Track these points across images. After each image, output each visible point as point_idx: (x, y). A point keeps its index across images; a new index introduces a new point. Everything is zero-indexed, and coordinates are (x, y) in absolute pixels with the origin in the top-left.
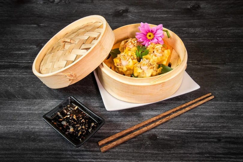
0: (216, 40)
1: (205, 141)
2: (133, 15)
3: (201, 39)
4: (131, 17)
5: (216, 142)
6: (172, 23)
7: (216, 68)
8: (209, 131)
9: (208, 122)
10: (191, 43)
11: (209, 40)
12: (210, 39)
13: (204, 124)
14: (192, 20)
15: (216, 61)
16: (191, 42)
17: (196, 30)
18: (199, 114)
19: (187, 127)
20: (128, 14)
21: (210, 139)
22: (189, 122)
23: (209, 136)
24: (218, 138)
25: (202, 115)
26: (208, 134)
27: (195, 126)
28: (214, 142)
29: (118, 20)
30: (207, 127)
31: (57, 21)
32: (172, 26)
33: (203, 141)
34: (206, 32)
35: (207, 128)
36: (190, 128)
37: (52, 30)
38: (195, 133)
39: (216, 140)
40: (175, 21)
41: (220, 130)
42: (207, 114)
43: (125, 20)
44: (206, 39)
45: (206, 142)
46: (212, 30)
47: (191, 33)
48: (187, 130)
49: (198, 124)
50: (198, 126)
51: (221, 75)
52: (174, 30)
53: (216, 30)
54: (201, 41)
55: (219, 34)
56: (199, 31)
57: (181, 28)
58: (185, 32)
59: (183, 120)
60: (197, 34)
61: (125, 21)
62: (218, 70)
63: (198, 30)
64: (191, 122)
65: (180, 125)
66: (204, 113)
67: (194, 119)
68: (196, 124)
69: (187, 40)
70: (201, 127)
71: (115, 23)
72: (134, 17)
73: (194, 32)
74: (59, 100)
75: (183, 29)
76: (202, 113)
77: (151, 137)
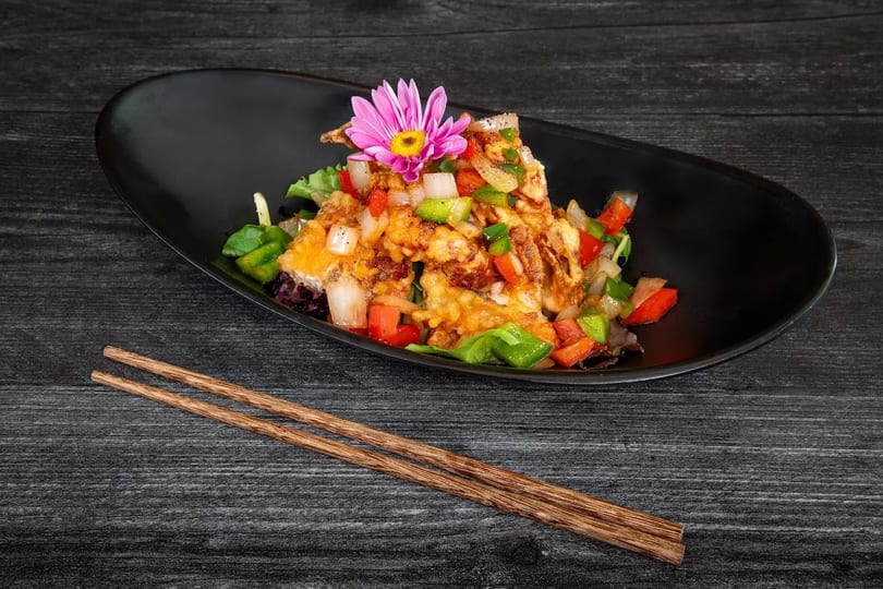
0: (852, 115)
1: (774, 572)
3: (776, 111)
4: (436, 13)
5: (829, 577)
6: (640, 37)
8: (794, 525)
9: (793, 487)
10: (725, 132)
11: (818, 115)
12: (820, 110)
13: (770, 496)
14: (737, 25)
15: (848, 210)
17: (753, 70)
18: (747, 449)
19: (690, 510)
21: (797, 561)
22: (700, 486)
24: (836, 558)
25: (766, 456)
26: (789, 542)
27: (726, 502)
28: (819, 576)
29: (375, 24)
30: (786, 508)
31: (71, 29)
32: (638, 50)
33: (764, 572)
34: (806, 78)
35: (786, 513)
36: (701, 514)
37: (46, 69)
38: (726, 535)
39: (825, 568)
40: (653, 28)
41: (850, 523)
42: (790, 452)
43: (408, 24)
44: (801, 111)
45: (776, 574)
46: (834, 71)
47: (730, 86)
48: (687, 520)
49: (742, 493)
50: (742, 501)
51: (864, 276)
52: (647, 68)
53: (855, 71)
54: (776, 119)
55: (867, 89)
56: (771, 77)
57: (681, 63)
58: (701, 80)
59: (670, 476)
60: (760, 91)
61: (405, 29)
62: (853, 251)
63: (763, 69)
64: (708, 484)
65: (655, 497)
66: (775, 445)
67: (725, 473)
68: (733, 495)
69: (706, 117)
70: (756, 506)
71: (357, 39)
72: (451, 12)
73: (746, 80)
74: (74, 388)
75: (692, 66)
76: (765, 446)
77: (516, 549)
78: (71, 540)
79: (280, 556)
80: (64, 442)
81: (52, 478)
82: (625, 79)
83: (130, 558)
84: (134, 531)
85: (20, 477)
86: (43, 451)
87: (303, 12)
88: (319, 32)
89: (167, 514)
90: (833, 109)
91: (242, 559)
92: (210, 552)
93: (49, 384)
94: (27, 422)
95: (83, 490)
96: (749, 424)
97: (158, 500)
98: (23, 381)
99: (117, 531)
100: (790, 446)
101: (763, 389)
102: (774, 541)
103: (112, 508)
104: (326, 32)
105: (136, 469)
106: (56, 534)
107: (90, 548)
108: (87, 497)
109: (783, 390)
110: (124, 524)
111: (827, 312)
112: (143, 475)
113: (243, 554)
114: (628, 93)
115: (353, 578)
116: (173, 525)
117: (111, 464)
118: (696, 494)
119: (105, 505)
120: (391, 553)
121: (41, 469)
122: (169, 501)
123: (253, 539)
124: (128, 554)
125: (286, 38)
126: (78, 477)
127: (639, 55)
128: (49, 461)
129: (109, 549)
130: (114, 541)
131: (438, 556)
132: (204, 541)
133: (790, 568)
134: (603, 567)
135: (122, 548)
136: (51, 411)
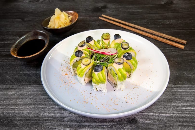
0: (191, 30)
1: (189, 125)
2: (112, 10)
3: (176, 29)
4: (109, 12)
6: (148, 16)
7: (193, 54)
8: (192, 114)
9: (190, 106)
12: (184, 29)
13: (186, 108)
14: (166, 14)
16: (167, 32)
17: (170, 22)
18: (179, 97)
19: (169, 111)
20: (106, 10)
21: (194, 123)
22: (170, 106)
23: (193, 120)
25: (183, 99)
26: (191, 118)
27: (176, 109)
30: (190, 110)
33: (187, 125)
34: (181, 23)
35: (190, 111)
36: (171, 112)
37: (35, 23)
38: (177, 117)
40: (150, 14)
42: (189, 98)
44: (181, 29)
45: (189, 126)
46: (186, 22)
47: (166, 25)
48: (168, 113)
49: (180, 107)
50: (180, 109)
52: (150, 22)
54: (176, 31)
55: (193, 25)
56: (174, 23)
57: (156, 21)
58: (160, 24)
59: (163, 104)
60: (172, 25)
63: (172, 21)
64: (172, 105)
65: (161, 108)
66: (185, 96)
67: (175, 103)
68: (177, 108)
69: (162, 30)
70: (183, 110)
71: (94, 17)
72: (112, 12)
73: (169, 24)
74: (37, 85)
75: (159, 21)
76: (183, 96)
77: (131, 121)
78: (35, 118)
79: (80, 122)
80: (35, 97)
81: (32, 105)
82: (146, 24)
83: (48, 123)
84: (49, 117)
85: (25, 104)
86: (30, 99)
87: (84, 12)
88: (87, 16)
89: (56, 113)
90: (187, 29)
91: (72, 123)
92: (64, 121)
93: (32, 84)
94: (27, 92)
95: (38, 107)
96: (179, 92)
97: (54, 110)
98: (27, 84)
99: (45, 117)
100: (189, 96)
101: (181, 84)
102: (188, 118)
103: (44, 111)
104: (88, 16)
105: (49, 103)
106: (32, 117)
107: (39, 120)
108: (39, 109)
109: (185, 84)
110: (47, 115)
111: (192, 68)
112: (51, 104)
113: (72, 122)
114: (147, 26)
115: (96, 127)
116: (57, 115)
117: (44, 101)
118: (170, 107)
119: (43, 111)
120: (104, 121)
121: (30, 103)
122: (56, 110)
123: (74, 118)
124: (47, 122)
125: (81, 17)
126: (37, 104)
127: (148, 19)
128: (31, 101)
129: (43, 121)
130: (44, 119)
131: (114, 122)
132: (64, 119)
133: (192, 124)
134: (151, 125)
135: (46, 120)
136: (32, 90)
